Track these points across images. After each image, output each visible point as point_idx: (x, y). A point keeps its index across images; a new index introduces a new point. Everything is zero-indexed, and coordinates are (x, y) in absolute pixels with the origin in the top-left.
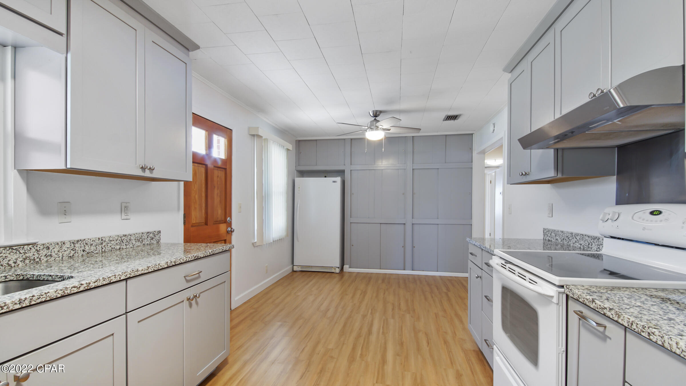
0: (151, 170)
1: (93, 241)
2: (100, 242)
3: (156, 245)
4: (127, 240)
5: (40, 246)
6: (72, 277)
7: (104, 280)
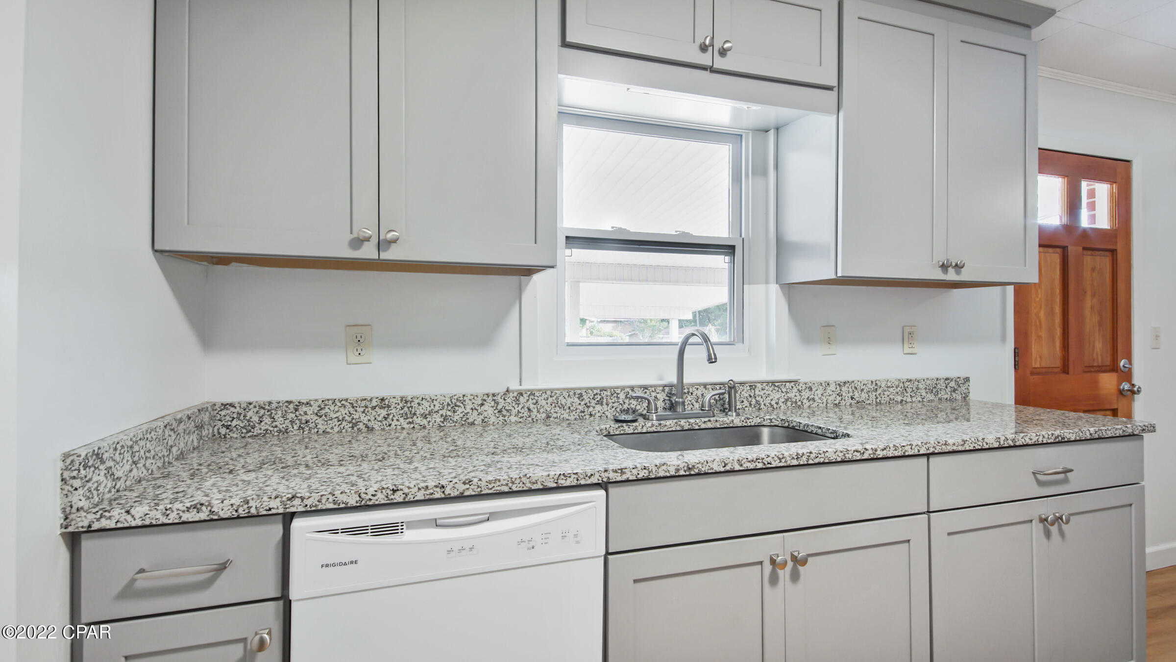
0: (958, 267)
1: (864, 384)
2: (874, 388)
3: (962, 402)
4: (912, 388)
5: (802, 385)
6: (848, 436)
7: (896, 450)
